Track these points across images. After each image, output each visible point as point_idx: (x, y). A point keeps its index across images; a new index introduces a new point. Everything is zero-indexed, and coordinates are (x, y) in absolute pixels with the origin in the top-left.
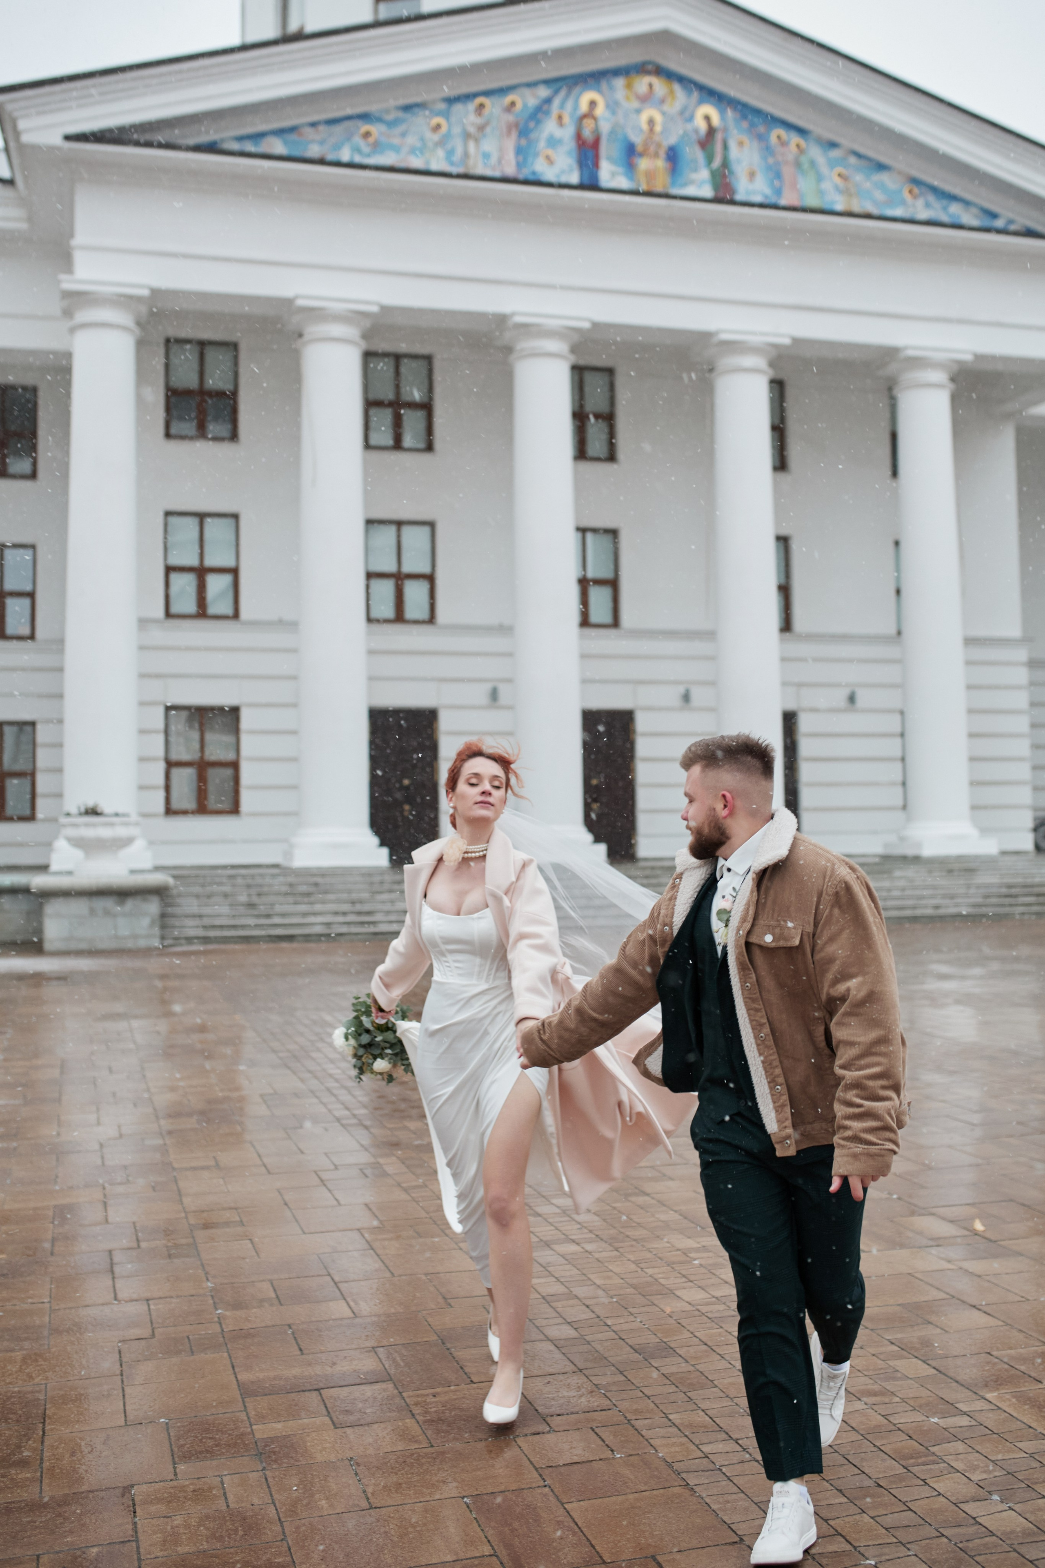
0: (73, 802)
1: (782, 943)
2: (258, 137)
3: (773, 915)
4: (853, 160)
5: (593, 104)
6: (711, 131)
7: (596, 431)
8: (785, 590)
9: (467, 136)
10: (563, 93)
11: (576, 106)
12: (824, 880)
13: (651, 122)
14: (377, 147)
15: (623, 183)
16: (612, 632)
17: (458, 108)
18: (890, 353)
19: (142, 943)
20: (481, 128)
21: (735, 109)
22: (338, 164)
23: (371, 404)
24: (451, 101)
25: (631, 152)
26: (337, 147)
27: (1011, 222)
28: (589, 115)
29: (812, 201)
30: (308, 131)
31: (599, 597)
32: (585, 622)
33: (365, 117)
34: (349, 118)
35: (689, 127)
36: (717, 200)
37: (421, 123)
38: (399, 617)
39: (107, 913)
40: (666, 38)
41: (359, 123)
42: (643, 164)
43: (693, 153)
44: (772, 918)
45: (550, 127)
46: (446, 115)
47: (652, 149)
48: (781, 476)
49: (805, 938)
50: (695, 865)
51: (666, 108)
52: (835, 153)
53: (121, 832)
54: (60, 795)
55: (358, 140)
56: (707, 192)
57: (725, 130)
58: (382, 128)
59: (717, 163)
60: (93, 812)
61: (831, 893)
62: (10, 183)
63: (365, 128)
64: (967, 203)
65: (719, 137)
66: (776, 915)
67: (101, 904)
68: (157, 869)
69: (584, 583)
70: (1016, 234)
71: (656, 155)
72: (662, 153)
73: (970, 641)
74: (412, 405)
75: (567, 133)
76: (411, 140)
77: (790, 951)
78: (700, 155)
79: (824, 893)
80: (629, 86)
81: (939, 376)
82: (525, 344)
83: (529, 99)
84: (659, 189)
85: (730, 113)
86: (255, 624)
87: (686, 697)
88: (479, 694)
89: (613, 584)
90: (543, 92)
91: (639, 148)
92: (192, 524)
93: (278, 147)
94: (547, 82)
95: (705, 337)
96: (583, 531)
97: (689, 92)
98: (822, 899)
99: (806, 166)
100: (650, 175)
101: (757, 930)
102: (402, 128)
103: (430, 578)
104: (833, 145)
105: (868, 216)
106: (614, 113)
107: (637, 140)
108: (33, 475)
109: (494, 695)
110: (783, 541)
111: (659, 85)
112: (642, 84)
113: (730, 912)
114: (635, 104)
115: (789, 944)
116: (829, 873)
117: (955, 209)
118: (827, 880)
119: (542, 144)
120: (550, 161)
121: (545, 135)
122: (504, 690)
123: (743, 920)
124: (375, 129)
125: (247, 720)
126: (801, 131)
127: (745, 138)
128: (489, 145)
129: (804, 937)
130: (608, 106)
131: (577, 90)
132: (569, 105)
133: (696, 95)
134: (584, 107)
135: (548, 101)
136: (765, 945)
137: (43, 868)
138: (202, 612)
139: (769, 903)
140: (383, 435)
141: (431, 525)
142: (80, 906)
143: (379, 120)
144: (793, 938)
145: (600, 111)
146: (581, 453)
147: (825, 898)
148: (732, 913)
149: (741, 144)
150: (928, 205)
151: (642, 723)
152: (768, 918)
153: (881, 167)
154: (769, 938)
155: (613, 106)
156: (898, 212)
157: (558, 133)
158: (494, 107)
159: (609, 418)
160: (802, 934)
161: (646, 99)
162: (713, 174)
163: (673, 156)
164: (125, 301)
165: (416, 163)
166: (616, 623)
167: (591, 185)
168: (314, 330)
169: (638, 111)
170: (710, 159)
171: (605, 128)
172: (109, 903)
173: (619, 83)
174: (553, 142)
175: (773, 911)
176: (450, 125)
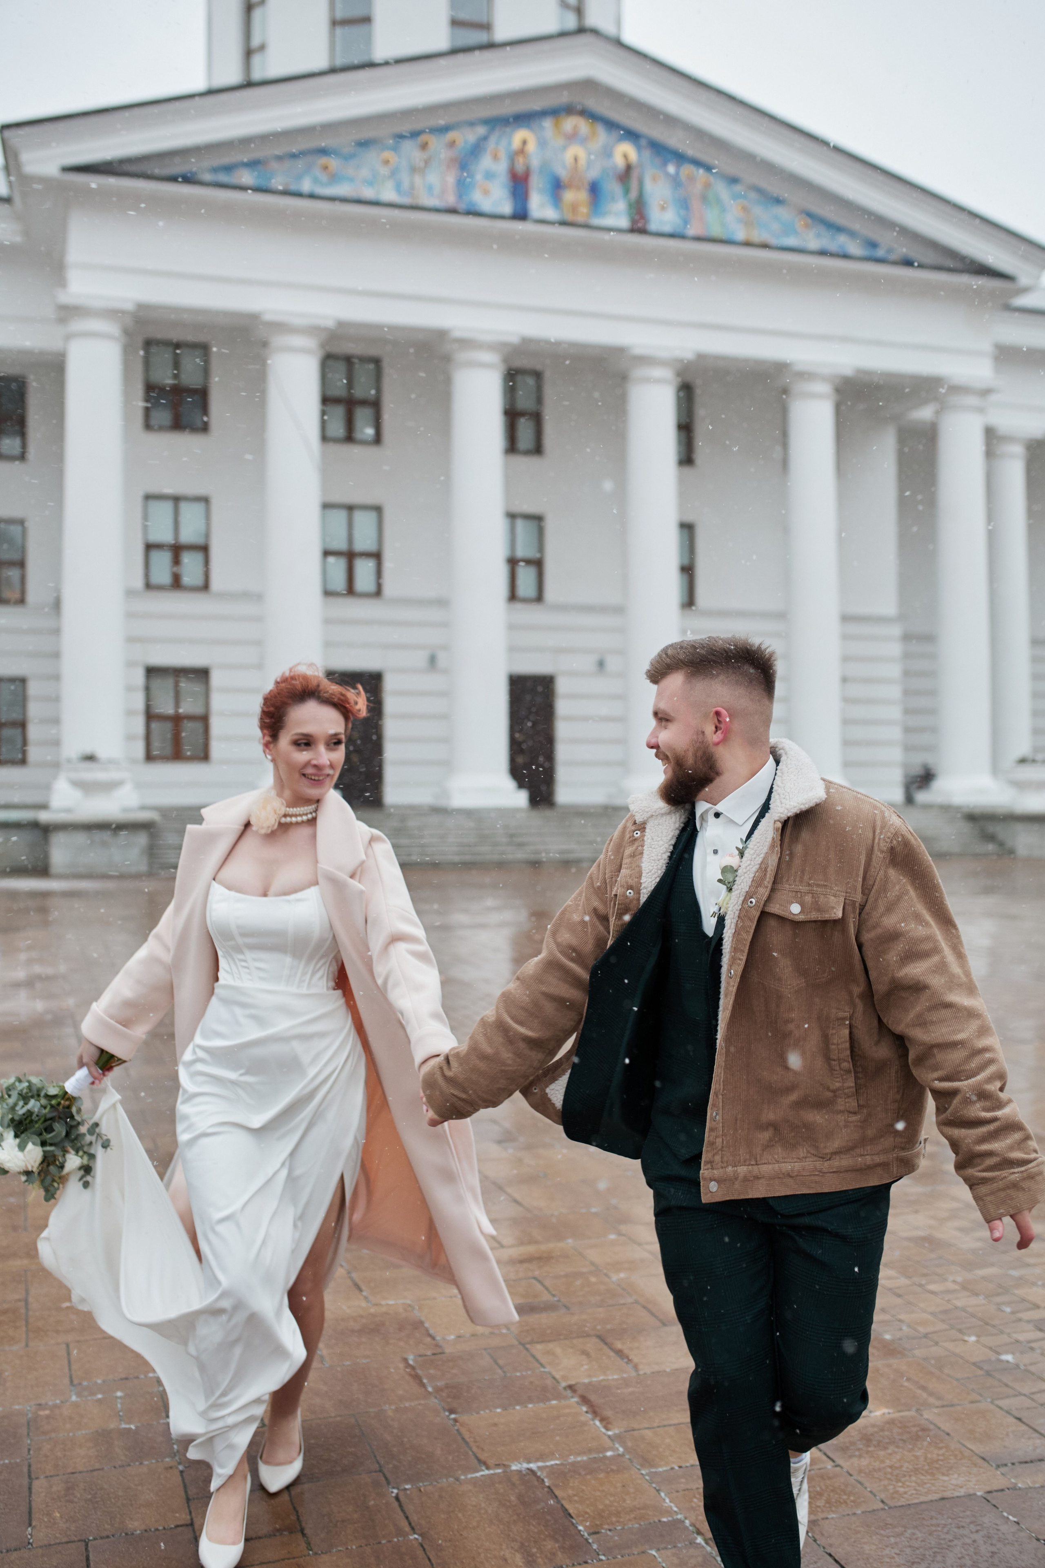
0: (72, 748)
1: (814, 916)
2: (228, 169)
3: (802, 878)
4: (753, 195)
5: (524, 141)
6: (629, 168)
7: (525, 428)
8: (688, 570)
9: (413, 170)
10: (498, 132)
11: (510, 143)
12: (874, 832)
13: (576, 158)
14: (334, 178)
15: (551, 213)
16: (535, 607)
17: (405, 144)
18: (781, 367)
19: (133, 870)
20: (427, 162)
21: (650, 147)
22: (299, 195)
23: (326, 400)
24: (399, 137)
25: (557, 187)
26: (299, 178)
27: (889, 251)
28: (522, 151)
29: (716, 231)
30: (274, 165)
31: (526, 575)
32: (513, 596)
33: (323, 152)
34: (308, 152)
35: (609, 162)
36: (632, 230)
37: (373, 159)
38: (350, 590)
39: (104, 844)
40: (589, 85)
41: (318, 157)
42: (569, 196)
43: (613, 187)
44: (801, 882)
45: (486, 162)
46: (395, 149)
47: (576, 182)
48: (687, 470)
49: (849, 909)
50: (663, 811)
52: (738, 188)
53: (114, 775)
54: (56, 743)
55: (318, 173)
56: (623, 222)
57: (642, 166)
58: (339, 161)
59: (634, 194)
60: (90, 758)
61: (885, 849)
62: (7, 200)
63: (323, 160)
64: (852, 234)
65: (635, 175)
66: (806, 878)
67: (98, 835)
68: (143, 808)
69: (513, 562)
70: (895, 263)
71: (578, 188)
72: (586, 186)
73: (846, 618)
74: (364, 403)
75: (501, 168)
76: (365, 173)
77: (825, 926)
78: (618, 188)
79: (876, 848)
80: (557, 125)
81: (824, 388)
82: (463, 356)
83: (467, 137)
84: (580, 219)
85: (645, 151)
86: (224, 596)
87: (601, 664)
88: (420, 658)
89: (538, 564)
90: (481, 130)
91: (565, 182)
92: (168, 506)
93: (246, 177)
94: (484, 122)
95: (619, 351)
96: (512, 516)
97: (610, 131)
98: (874, 857)
99: (711, 199)
100: (574, 208)
101: (780, 896)
102: (357, 161)
103: (377, 556)
104: (736, 180)
105: (765, 246)
106: (542, 150)
107: (563, 173)
108: (22, 457)
109: (432, 660)
110: (687, 529)
111: (583, 125)
112: (570, 123)
113: (736, 871)
114: (560, 142)
115: (826, 916)
116: (879, 823)
117: (842, 239)
118: (878, 831)
119: (479, 177)
120: (486, 192)
121: (482, 169)
122: (442, 657)
123: (757, 882)
124: (333, 163)
125: (216, 679)
126: (708, 168)
127: (659, 176)
128: (433, 178)
129: (847, 907)
130: (538, 144)
131: (510, 129)
132: (504, 142)
133: (616, 134)
134: (516, 144)
135: (485, 138)
136: (791, 917)
137: (44, 807)
138: (177, 583)
139: (797, 862)
140: (337, 429)
141: (378, 509)
142: (81, 838)
143: (337, 154)
144: (833, 908)
145: (531, 147)
146: (512, 447)
147: (878, 855)
148: (740, 872)
149: (654, 179)
150: (818, 236)
151: (562, 686)
152: (795, 881)
153: (778, 201)
154: (795, 909)
155: (542, 144)
156: (791, 241)
157: (493, 167)
158: (436, 144)
159: (537, 418)
160: (845, 903)
161: (573, 137)
162: (630, 206)
163: (594, 189)
164: (112, 314)
165: (368, 193)
166: (539, 598)
167: (521, 215)
168: (279, 340)
169: (564, 148)
170: (627, 191)
171: (535, 163)
172: (106, 835)
173: (548, 123)
174: (489, 176)
175: (803, 871)
176: (398, 159)
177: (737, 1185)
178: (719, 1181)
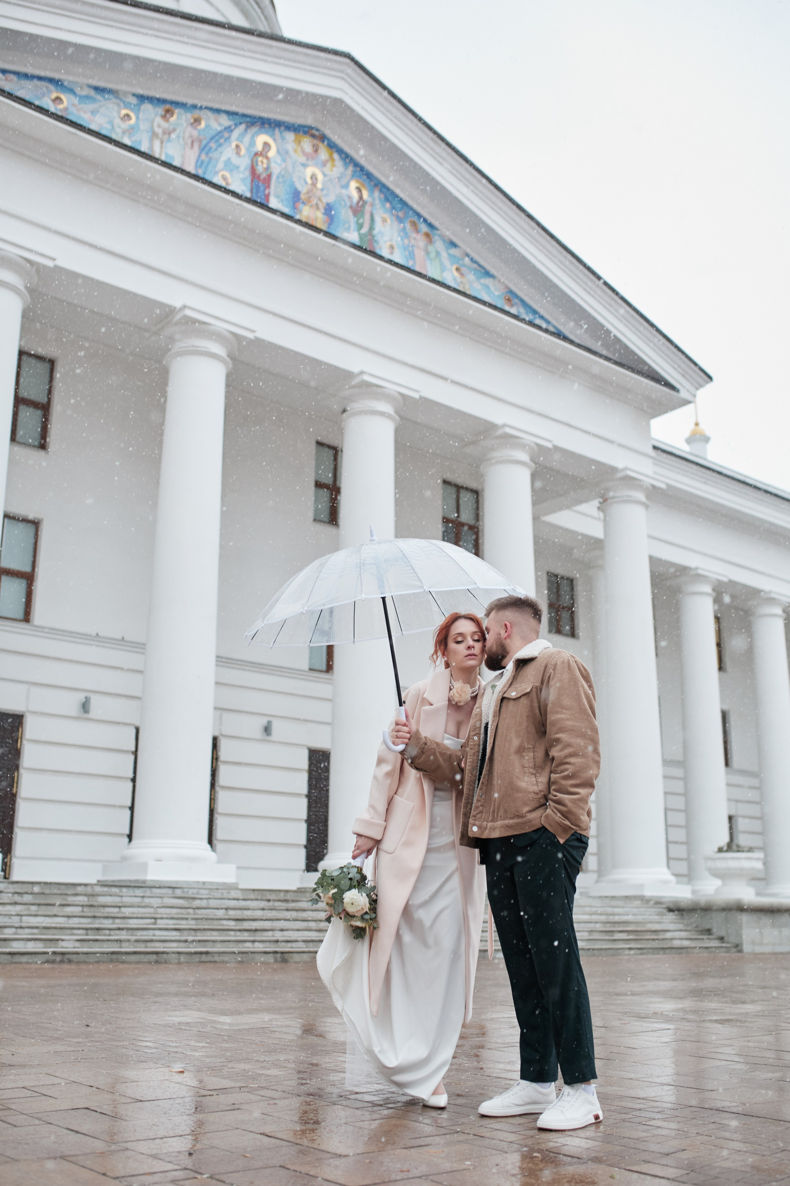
4: (467, 261)
5: (266, 145)
6: (362, 202)
9: (153, 134)
10: (243, 127)
11: (253, 143)
13: (313, 177)
17: (147, 107)
20: (168, 133)
21: (381, 191)
24: (142, 98)
28: (263, 154)
33: (57, 83)
34: (40, 78)
35: (344, 191)
36: (361, 248)
37: (111, 107)
41: (51, 87)
45: (228, 152)
46: (136, 109)
47: (314, 201)
51: (327, 170)
52: (453, 251)
57: (372, 205)
58: (76, 101)
59: (365, 230)
63: (57, 94)
65: (368, 208)
72: (321, 206)
76: (101, 120)
78: (352, 220)
80: (297, 142)
81: (524, 456)
85: (377, 194)
90: (225, 121)
91: (303, 196)
94: (230, 114)
97: (346, 166)
99: (433, 255)
102: (91, 106)
104: (453, 245)
106: (284, 161)
107: (303, 190)
109: (85, 705)
111: (322, 150)
112: (309, 144)
114: (303, 159)
119: (221, 165)
120: (226, 182)
121: (223, 158)
124: (67, 99)
127: (387, 216)
130: (278, 151)
131: (255, 129)
132: (247, 139)
133: (351, 168)
134: (259, 147)
135: (229, 129)
143: (72, 91)
145: (272, 153)
149: (384, 221)
153: (488, 274)
155: (283, 153)
157: (235, 160)
161: (311, 158)
163: (330, 212)
167: (260, 202)
169: (304, 166)
171: (276, 170)
173: (290, 136)
174: (230, 167)
176: (137, 118)
177: (487, 831)
178: (480, 827)
